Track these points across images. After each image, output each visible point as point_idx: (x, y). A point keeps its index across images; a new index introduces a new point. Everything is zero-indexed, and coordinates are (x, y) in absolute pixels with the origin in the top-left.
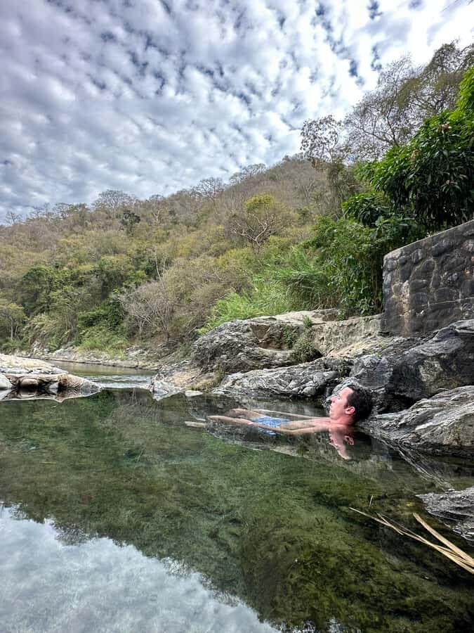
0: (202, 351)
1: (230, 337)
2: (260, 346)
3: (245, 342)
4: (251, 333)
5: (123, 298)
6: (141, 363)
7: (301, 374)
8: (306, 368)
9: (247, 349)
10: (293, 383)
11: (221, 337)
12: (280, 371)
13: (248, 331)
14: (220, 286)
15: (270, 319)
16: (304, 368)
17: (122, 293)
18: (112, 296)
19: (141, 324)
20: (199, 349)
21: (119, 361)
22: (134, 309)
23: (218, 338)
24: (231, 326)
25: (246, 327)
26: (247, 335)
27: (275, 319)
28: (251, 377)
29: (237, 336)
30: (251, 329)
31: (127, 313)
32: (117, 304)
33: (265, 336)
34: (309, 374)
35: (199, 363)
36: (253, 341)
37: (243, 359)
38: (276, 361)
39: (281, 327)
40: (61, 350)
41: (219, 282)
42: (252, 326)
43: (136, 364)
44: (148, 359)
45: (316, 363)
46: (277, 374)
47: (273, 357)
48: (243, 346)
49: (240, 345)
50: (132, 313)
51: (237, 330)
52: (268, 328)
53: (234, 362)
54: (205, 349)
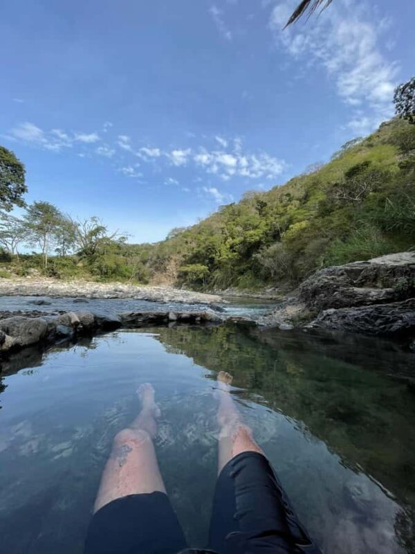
0: (305, 291)
1: (326, 281)
2: (355, 286)
3: (340, 283)
4: (345, 276)
5: (259, 256)
6: (274, 296)
7: (389, 313)
8: (396, 307)
9: (341, 289)
10: (379, 321)
11: (319, 281)
12: (368, 310)
13: (342, 274)
14: (326, 240)
15: (364, 263)
16: (394, 307)
17: (259, 253)
18: (254, 255)
19: (272, 271)
20: (303, 290)
21: (260, 295)
22: (267, 263)
23: (316, 281)
24: (328, 271)
25: (341, 271)
26: (341, 278)
27: (369, 263)
28: (340, 314)
29: (333, 279)
30: (345, 273)
31: (263, 265)
32: (256, 260)
33: (360, 278)
34: (399, 313)
35: (304, 299)
36: (347, 282)
37: (338, 297)
38: (370, 298)
39: (375, 269)
40: (228, 289)
41: (327, 237)
42: (346, 271)
43: (271, 297)
44: (279, 293)
45: (408, 302)
46: (363, 312)
47: (367, 295)
48: (338, 287)
49: (335, 286)
50: (266, 265)
51: (333, 274)
52: (361, 271)
53: (331, 299)
54: (308, 290)
